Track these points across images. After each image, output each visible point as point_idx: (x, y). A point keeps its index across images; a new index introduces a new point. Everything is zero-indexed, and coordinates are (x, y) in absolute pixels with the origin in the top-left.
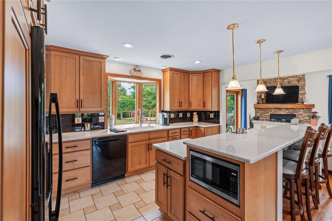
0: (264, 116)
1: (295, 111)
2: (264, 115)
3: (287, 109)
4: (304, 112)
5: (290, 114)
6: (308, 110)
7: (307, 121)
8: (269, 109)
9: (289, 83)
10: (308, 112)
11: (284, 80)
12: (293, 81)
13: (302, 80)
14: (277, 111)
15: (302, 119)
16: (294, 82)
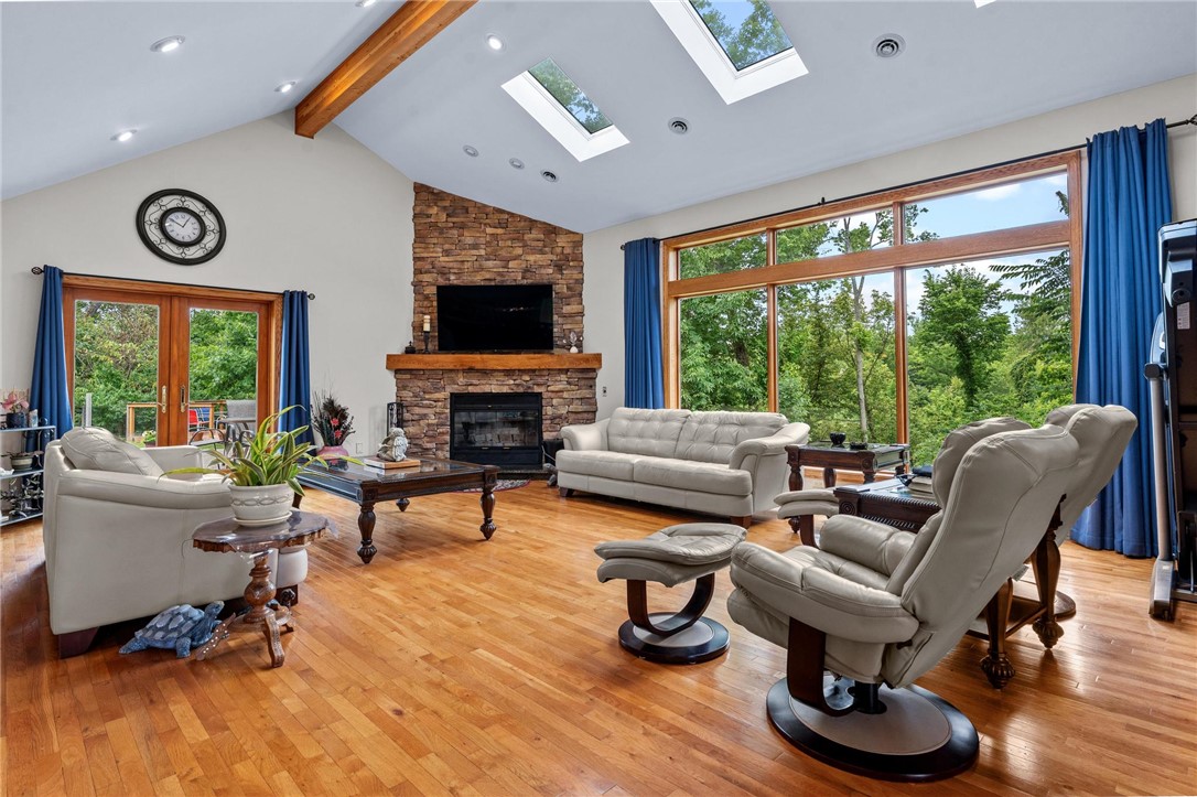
0: (428, 400)
1: (540, 380)
2: (427, 396)
3: (509, 373)
4: (569, 383)
5: (521, 390)
6: (580, 375)
7: (580, 416)
8: (446, 375)
9: (528, 275)
10: (582, 382)
11: (511, 264)
12: (541, 266)
13: (571, 264)
14: (475, 382)
15: (563, 411)
16: (543, 271)
